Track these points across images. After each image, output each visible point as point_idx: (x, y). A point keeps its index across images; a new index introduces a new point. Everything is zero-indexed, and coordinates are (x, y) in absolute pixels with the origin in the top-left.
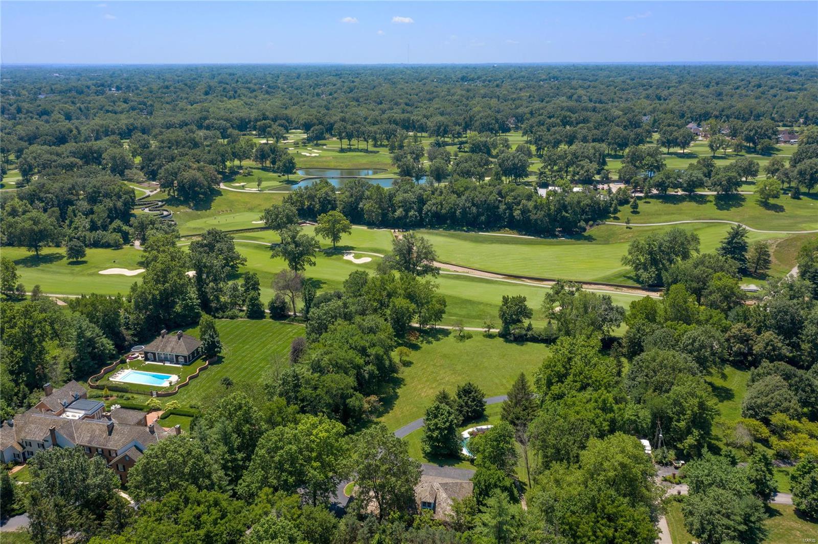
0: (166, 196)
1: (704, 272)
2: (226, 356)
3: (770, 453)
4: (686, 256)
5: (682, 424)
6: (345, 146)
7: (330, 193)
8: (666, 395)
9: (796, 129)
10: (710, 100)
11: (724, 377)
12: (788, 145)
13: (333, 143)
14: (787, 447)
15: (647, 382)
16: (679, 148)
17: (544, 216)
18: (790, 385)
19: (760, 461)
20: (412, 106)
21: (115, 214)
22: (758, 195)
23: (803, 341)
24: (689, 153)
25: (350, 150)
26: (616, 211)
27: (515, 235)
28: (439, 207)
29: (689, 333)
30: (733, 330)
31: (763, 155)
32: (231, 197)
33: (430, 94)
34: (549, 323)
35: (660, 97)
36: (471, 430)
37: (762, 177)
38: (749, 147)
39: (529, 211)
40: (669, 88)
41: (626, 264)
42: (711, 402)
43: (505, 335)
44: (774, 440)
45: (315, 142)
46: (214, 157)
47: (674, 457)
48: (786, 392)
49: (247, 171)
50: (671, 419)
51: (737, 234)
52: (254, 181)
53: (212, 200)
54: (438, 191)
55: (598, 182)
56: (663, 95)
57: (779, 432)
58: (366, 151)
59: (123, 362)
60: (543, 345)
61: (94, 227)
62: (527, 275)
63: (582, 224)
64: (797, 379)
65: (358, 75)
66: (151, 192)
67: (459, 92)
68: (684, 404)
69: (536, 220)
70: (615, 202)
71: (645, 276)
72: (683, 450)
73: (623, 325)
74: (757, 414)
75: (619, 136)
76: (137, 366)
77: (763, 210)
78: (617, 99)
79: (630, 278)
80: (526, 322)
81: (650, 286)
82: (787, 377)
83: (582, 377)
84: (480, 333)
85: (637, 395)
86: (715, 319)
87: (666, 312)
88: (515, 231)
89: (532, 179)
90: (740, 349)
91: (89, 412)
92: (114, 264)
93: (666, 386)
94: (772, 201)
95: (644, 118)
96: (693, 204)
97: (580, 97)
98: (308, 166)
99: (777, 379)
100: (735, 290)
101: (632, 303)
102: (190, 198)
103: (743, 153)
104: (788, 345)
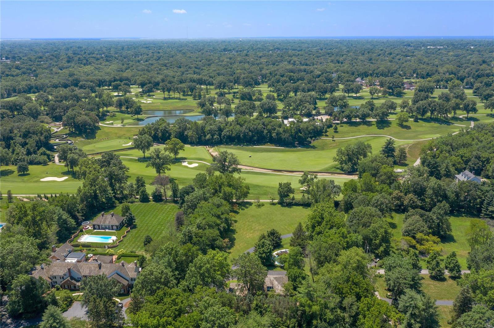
0: (67, 131)
1: (377, 165)
2: (137, 224)
3: (417, 252)
4: (365, 156)
5: (377, 242)
6: (166, 96)
7: (167, 126)
8: (369, 228)
9: (413, 81)
10: (365, 63)
11: (392, 217)
12: (409, 91)
13: (159, 94)
14: (424, 248)
15: (358, 223)
16: (354, 94)
17: (289, 136)
18: (423, 220)
19: (413, 255)
20: (199, 68)
21: (40, 144)
22: (397, 120)
23: (426, 198)
24: (360, 96)
25: (170, 98)
26: (326, 132)
27: (273, 147)
28: (231, 132)
29: (375, 198)
30: (394, 194)
31: (397, 96)
32: (106, 130)
33: (208, 61)
34: (303, 195)
35: (339, 61)
36: (276, 252)
37: (398, 110)
38: (390, 92)
39: (281, 134)
40: (343, 56)
41: (335, 161)
42: (390, 230)
43: (281, 203)
44: (418, 246)
45: (148, 94)
46: (93, 106)
47: (374, 257)
48: (421, 223)
49: (112, 114)
50: (372, 240)
51: (390, 143)
52: (117, 120)
53: (96, 133)
54: (229, 123)
55: (315, 115)
56: (340, 60)
57: (420, 242)
58: (179, 99)
59: (82, 231)
60: (301, 207)
61: (29, 153)
62: (284, 169)
63: (309, 139)
64: (426, 217)
65: (160, 48)
66: (58, 129)
67: (226, 60)
68: (378, 232)
69: (285, 139)
70: (326, 127)
71: (345, 167)
72: (378, 254)
73: (341, 194)
74: (409, 234)
75: (322, 88)
76: (90, 233)
77: (400, 128)
78: (315, 63)
79: (338, 168)
80: (291, 195)
81: (349, 172)
82: (422, 216)
83: (330, 222)
84: (268, 202)
85: (354, 229)
86: (385, 189)
87: (362, 187)
88: (273, 145)
89: (279, 114)
90: (397, 203)
91: (80, 259)
92: (47, 175)
93: (368, 224)
94: (405, 124)
95: (333, 75)
96: (365, 126)
97: (295, 62)
98: (147, 109)
99: (417, 217)
100: (393, 174)
101: (345, 183)
102: (83, 132)
103: (387, 95)
104: (420, 200)
